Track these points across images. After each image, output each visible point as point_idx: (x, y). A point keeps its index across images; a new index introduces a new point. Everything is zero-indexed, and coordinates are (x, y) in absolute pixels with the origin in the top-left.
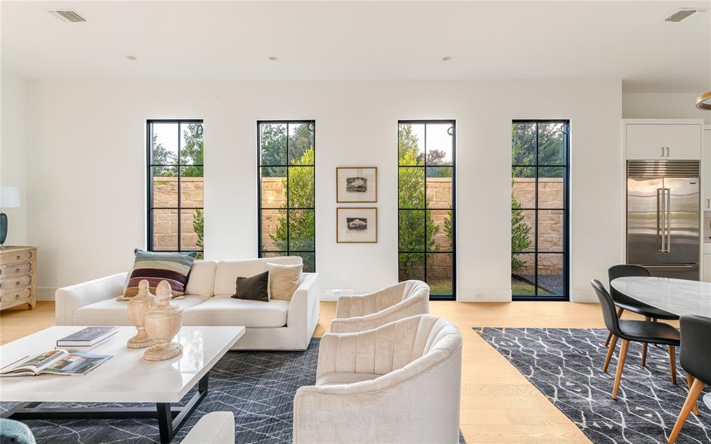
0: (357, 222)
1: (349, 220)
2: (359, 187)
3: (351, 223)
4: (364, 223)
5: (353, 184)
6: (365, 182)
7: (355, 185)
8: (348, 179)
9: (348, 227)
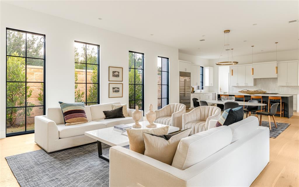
0: (116, 89)
1: (113, 88)
2: (117, 75)
3: (114, 90)
4: (118, 90)
5: (115, 74)
6: (119, 73)
8: (113, 72)
9: (113, 91)
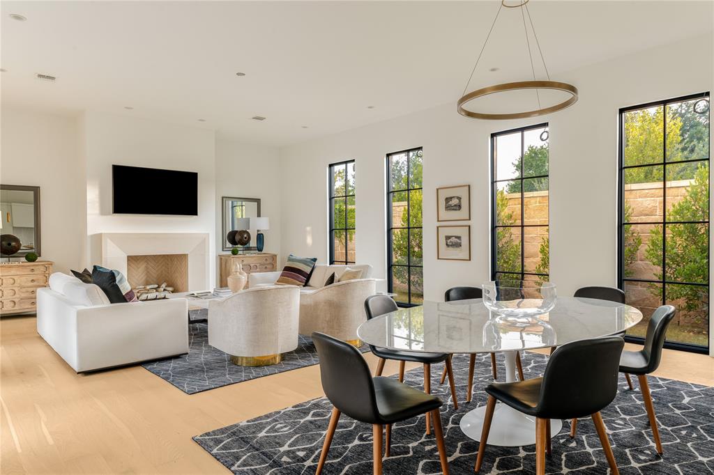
0: (453, 240)
1: (447, 238)
2: (455, 205)
3: (449, 241)
4: (459, 241)
5: (450, 203)
6: (460, 201)
7: (452, 204)
8: (447, 198)
9: (447, 245)
